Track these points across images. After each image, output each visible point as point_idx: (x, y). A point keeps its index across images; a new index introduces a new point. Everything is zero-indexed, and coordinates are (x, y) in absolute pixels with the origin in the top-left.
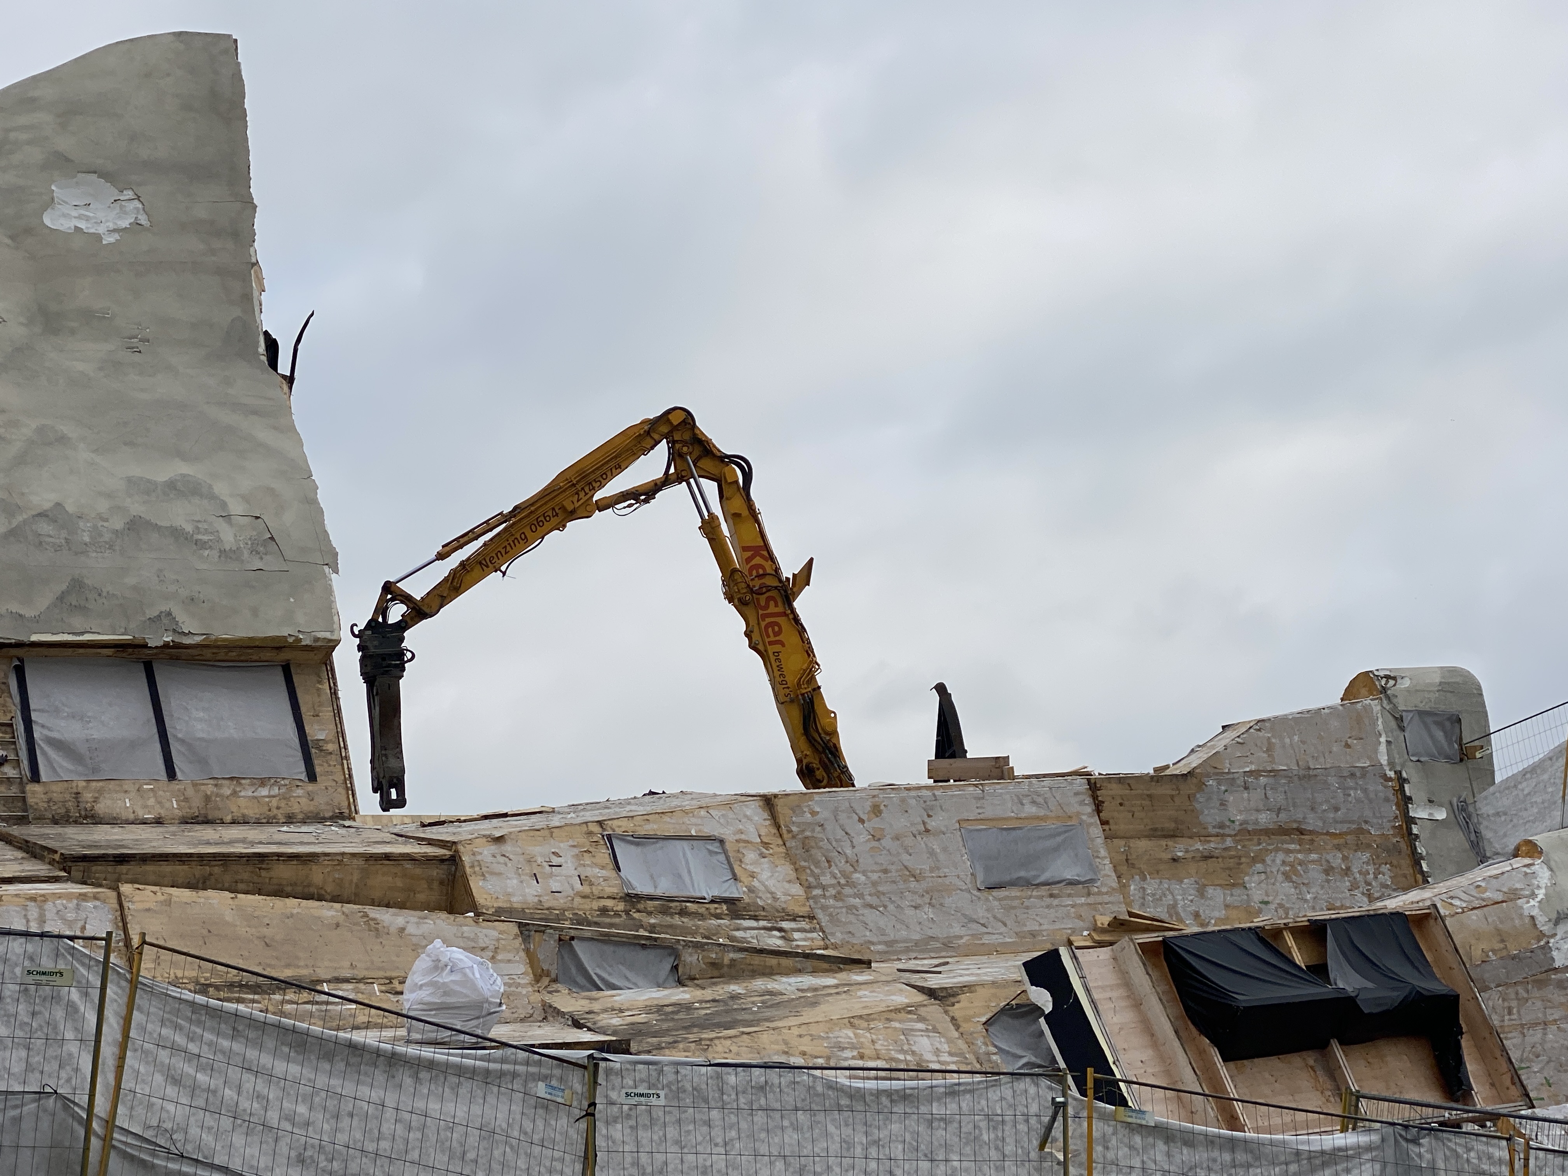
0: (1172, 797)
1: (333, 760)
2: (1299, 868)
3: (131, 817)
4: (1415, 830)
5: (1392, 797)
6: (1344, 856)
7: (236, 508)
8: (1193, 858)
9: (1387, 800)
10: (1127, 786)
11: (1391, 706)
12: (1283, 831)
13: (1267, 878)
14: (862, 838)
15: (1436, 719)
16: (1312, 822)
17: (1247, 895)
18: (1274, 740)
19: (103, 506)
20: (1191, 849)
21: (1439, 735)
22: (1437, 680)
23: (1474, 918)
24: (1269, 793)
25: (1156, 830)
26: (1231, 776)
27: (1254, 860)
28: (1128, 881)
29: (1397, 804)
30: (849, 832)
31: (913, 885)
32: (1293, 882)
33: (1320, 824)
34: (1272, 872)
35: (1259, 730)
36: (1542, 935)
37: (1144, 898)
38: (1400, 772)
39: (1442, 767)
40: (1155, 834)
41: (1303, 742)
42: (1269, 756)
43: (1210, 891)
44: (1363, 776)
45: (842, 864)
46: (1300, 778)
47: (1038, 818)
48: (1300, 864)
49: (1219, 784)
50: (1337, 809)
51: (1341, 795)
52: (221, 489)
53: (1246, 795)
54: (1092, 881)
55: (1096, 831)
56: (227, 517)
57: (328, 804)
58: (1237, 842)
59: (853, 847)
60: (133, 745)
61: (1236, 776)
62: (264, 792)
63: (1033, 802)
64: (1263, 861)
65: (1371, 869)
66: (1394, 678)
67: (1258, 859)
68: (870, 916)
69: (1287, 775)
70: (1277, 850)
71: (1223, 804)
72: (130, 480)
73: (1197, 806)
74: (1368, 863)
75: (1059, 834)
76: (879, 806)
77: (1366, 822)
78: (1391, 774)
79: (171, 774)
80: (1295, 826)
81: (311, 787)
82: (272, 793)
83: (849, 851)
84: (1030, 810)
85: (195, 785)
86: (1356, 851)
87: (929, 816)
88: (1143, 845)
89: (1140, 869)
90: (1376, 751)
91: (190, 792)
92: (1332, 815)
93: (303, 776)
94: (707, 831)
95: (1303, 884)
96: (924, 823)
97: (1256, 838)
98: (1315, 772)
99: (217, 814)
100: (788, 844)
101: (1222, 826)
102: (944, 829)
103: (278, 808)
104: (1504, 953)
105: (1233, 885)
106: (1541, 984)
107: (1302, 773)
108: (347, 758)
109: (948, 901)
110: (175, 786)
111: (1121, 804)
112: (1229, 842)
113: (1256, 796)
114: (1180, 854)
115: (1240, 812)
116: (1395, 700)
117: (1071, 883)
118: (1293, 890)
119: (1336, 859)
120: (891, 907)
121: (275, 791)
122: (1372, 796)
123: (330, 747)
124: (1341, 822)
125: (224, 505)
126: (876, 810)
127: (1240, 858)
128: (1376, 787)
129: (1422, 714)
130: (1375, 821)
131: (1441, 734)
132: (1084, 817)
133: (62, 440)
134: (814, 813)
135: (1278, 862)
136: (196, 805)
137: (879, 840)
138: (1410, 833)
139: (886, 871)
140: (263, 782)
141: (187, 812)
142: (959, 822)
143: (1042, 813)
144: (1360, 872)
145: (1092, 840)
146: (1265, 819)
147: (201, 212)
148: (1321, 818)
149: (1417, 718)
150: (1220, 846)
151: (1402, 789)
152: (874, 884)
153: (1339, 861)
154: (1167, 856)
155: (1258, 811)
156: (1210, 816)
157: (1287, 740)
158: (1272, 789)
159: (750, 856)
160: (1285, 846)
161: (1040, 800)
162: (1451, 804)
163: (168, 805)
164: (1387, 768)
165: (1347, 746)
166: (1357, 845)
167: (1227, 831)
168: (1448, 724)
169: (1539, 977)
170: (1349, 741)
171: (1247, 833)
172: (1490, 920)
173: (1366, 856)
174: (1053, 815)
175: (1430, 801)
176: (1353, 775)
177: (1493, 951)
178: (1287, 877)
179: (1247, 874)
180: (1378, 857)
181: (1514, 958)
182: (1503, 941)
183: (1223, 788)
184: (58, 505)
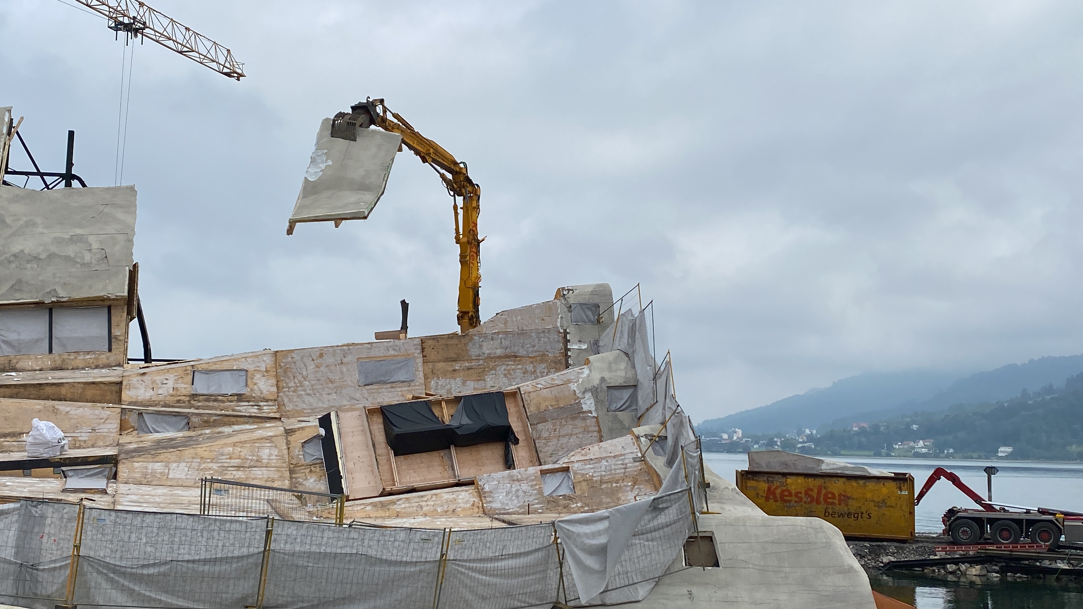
0: (457, 345)
1: (121, 343)
2: (512, 372)
3: (30, 369)
4: (569, 353)
5: (561, 340)
6: (534, 366)
7: (95, 246)
8: (463, 369)
9: (558, 341)
10: (436, 341)
11: (566, 302)
12: (507, 357)
13: (496, 376)
14: (311, 367)
15: (587, 306)
16: (522, 352)
17: (485, 384)
18: (508, 319)
19: (40, 249)
20: (462, 366)
21: (589, 313)
22: (590, 290)
23: (545, 392)
24: (503, 341)
25: (448, 358)
26: (485, 335)
27: (491, 369)
28: (431, 380)
29: (563, 343)
30: (306, 364)
31: (330, 385)
32: (507, 378)
33: (525, 353)
34: (498, 374)
35: (502, 315)
36: (578, 398)
37: (437, 387)
38: (566, 330)
39: (588, 326)
40: (447, 360)
41: (522, 319)
42: (505, 326)
43: (468, 383)
44: (549, 332)
45: (300, 377)
46: (518, 334)
47: (395, 356)
48: (512, 370)
49: (480, 338)
50: (534, 346)
51: (537, 341)
52: (91, 239)
53: (492, 342)
54: (413, 380)
55: (420, 360)
56: (90, 250)
57: (115, 360)
58: (485, 362)
59: (307, 371)
60: (37, 341)
61: (488, 335)
62: (88, 357)
63: (394, 349)
64: (495, 370)
65: (546, 371)
66: (572, 290)
67: (494, 368)
68: (307, 398)
69: (512, 333)
70: (503, 364)
71: (481, 346)
72: (54, 238)
73: (468, 348)
74: (544, 368)
75: (402, 362)
76: (322, 354)
77: (547, 351)
78: (562, 331)
79: (51, 351)
80: (513, 354)
81: (109, 354)
82: (92, 357)
83: (304, 373)
84: (392, 352)
85: (60, 355)
86: (540, 363)
87: (344, 357)
88: (441, 365)
89: (437, 375)
90: (556, 321)
91: (57, 358)
92: (531, 349)
93: (107, 350)
94: (242, 367)
95: (512, 378)
96: (341, 360)
97: (494, 360)
98: (526, 331)
99: (66, 366)
100: (278, 371)
101: (479, 356)
102: (350, 362)
103: (93, 363)
104: (557, 406)
105: (480, 380)
106: (573, 418)
107: (519, 332)
108: (127, 342)
109: (344, 391)
110: (51, 356)
111: (433, 349)
112: (481, 362)
113: (497, 343)
114: (457, 368)
115: (488, 349)
116: (568, 300)
117: (403, 382)
118: (507, 381)
119: (530, 368)
120: (318, 394)
121: (93, 356)
122: (552, 340)
123: (121, 338)
124: (535, 352)
125: (90, 245)
126: (321, 355)
127: (485, 368)
128: (555, 337)
129: (581, 304)
130: (552, 350)
131: (590, 312)
132: (416, 355)
133: (34, 224)
134: (292, 358)
135: (502, 369)
136: (59, 362)
137: (319, 367)
138: (566, 355)
139: (319, 380)
140: (88, 353)
141: (53, 366)
142: (357, 358)
143: (396, 353)
144: (540, 372)
145: (417, 364)
146: (499, 352)
148: (526, 350)
149: (579, 306)
150: (477, 364)
151: (566, 337)
152: (312, 385)
153: (531, 368)
154: (452, 369)
155: (496, 349)
156: (474, 352)
157: (515, 319)
158: (504, 339)
159: (258, 376)
160: (507, 363)
161: (398, 348)
162: (590, 341)
163: (46, 363)
164: (560, 328)
165: (543, 320)
166: (541, 361)
167: (481, 358)
168: (594, 308)
169: (574, 415)
170: (544, 318)
171: (490, 358)
172: (553, 393)
173: (544, 366)
174: (402, 354)
175: (579, 341)
176: (544, 332)
177: (551, 406)
178: (505, 375)
179: (486, 375)
180: (550, 365)
181: (561, 408)
182: (557, 401)
183: (481, 340)
184: (22, 251)
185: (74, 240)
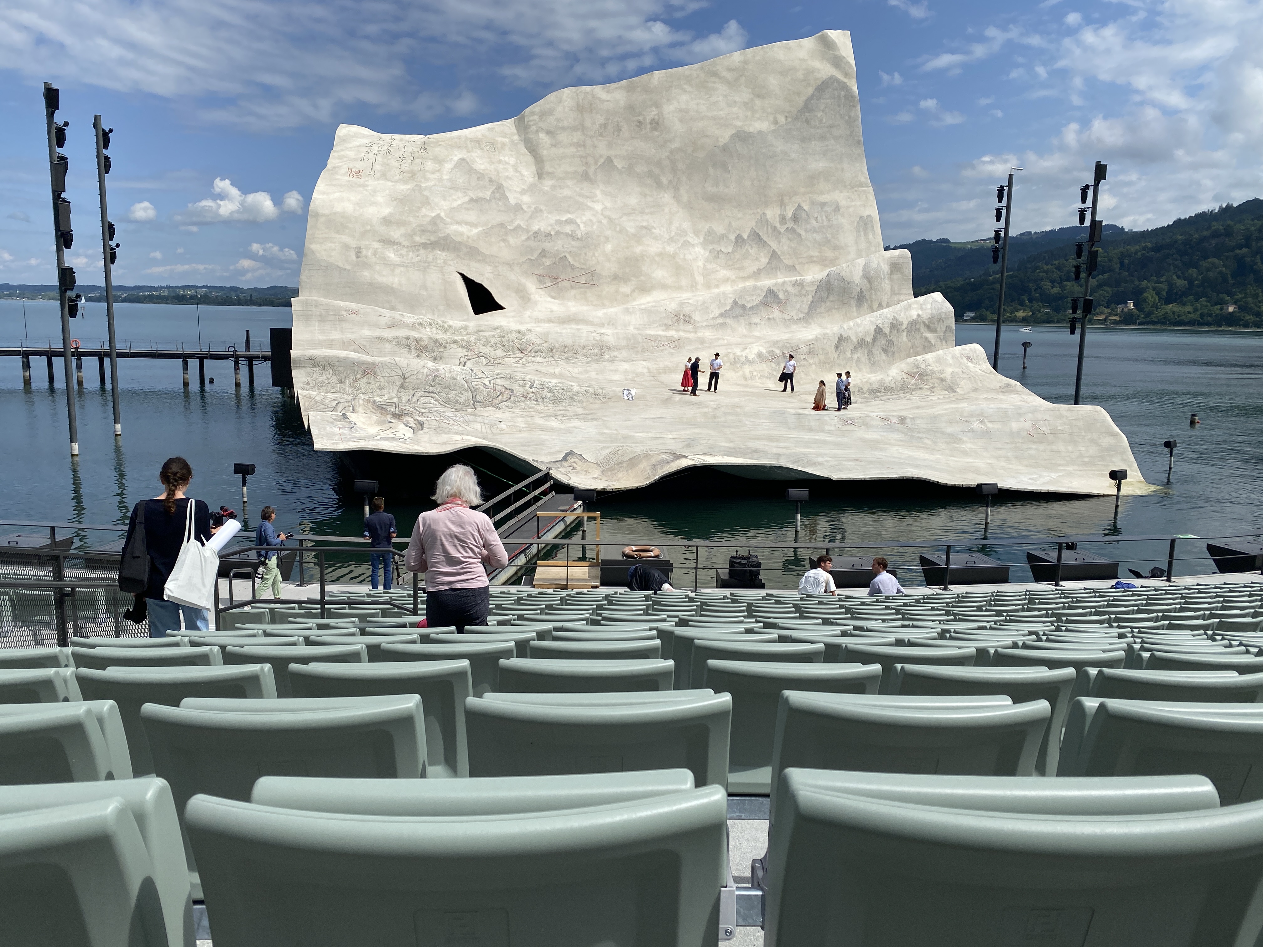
19: (549, 228)
52: (578, 221)
72: (556, 220)
133: (541, 210)
147: (575, 140)
184: (539, 229)
185: (569, 222)
